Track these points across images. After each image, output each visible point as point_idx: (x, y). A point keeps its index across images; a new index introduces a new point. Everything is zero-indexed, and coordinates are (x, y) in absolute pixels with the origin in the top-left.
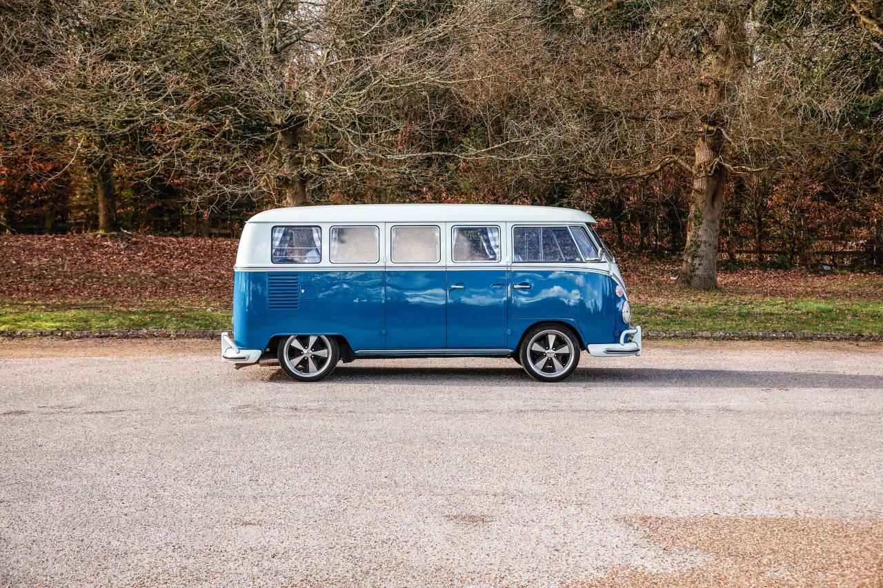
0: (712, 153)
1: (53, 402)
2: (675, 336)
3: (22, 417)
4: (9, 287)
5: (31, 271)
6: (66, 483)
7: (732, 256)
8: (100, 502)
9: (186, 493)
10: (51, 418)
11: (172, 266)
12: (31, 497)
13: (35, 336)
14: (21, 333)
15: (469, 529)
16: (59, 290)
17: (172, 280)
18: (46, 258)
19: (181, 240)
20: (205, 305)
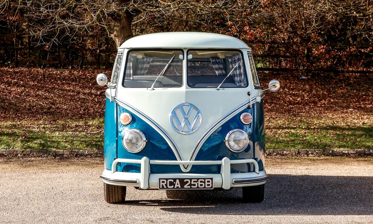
11: (10, 93)
17: (12, 106)
19: (17, 70)
20: (44, 128)
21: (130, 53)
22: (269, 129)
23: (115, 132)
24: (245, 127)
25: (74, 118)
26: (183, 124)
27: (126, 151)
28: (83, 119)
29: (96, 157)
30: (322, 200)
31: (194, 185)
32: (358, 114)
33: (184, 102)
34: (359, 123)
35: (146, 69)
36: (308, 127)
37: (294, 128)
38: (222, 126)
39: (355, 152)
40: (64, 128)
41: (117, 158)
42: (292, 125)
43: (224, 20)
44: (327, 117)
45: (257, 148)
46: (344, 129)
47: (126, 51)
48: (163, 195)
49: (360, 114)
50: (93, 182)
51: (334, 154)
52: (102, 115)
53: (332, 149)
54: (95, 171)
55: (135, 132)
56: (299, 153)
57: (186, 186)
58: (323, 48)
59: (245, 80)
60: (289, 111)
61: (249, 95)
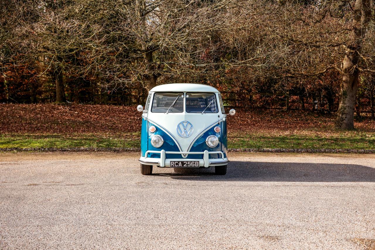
0: (352, 63)
1: (49, 180)
2: (339, 152)
3: (37, 187)
4: (16, 128)
5: (26, 121)
6: (66, 218)
7: (358, 114)
8: (85, 227)
9: (125, 223)
10: (50, 187)
11: (91, 118)
12: (51, 224)
13: (32, 150)
14: (25, 149)
15: (271, 243)
16: (39, 129)
17: (92, 125)
18: (32, 114)
19: (95, 106)
20: (109, 136)
21: (155, 94)
22: (229, 138)
23: (147, 136)
24: (217, 134)
25: (125, 131)
26: (183, 133)
27: (153, 146)
28: (130, 132)
29: (137, 151)
30: (257, 174)
31: (189, 165)
32: (277, 130)
33: (184, 120)
34: (277, 135)
35: (164, 104)
36: (250, 137)
37: (243, 138)
38: (204, 134)
39: (275, 150)
40: (120, 136)
41: (148, 150)
42: (241, 136)
43: (205, 80)
44: (261, 132)
45: (223, 147)
46: (269, 138)
47: (153, 93)
48: (172, 171)
49: (278, 130)
50: (135, 164)
51: (264, 151)
52: (140, 130)
53: (263, 148)
54: (136, 159)
55: (158, 136)
56: (245, 150)
57: (185, 166)
58: (259, 96)
59: (217, 110)
60: (240, 129)
61: (219, 117)
